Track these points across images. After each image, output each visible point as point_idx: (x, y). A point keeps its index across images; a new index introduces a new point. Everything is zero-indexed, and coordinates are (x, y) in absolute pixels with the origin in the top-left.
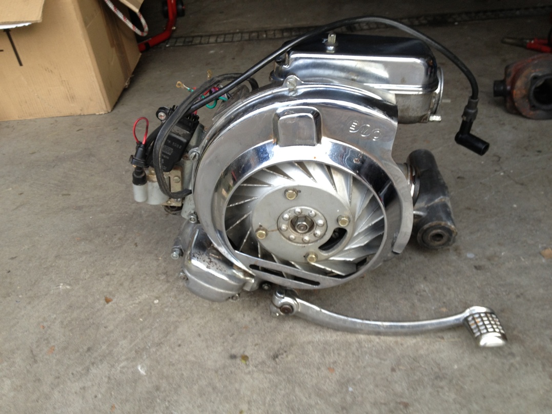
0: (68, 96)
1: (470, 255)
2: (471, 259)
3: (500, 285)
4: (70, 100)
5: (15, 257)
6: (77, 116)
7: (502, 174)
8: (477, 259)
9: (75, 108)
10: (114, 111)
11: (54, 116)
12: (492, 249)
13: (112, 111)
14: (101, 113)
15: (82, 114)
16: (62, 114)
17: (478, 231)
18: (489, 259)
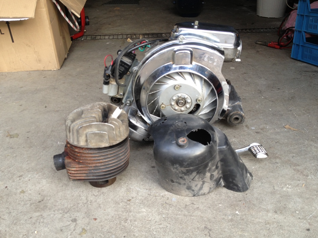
0: (38, 60)
1: (253, 128)
2: (253, 129)
3: (268, 139)
4: (38, 62)
5: (29, 132)
6: (41, 71)
7: (263, 97)
8: (256, 130)
9: (40, 67)
10: (61, 69)
11: (28, 70)
12: (262, 126)
13: (60, 69)
14: (54, 70)
15: (44, 70)
16: (33, 70)
17: (255, 119)
18: (262, 129)
